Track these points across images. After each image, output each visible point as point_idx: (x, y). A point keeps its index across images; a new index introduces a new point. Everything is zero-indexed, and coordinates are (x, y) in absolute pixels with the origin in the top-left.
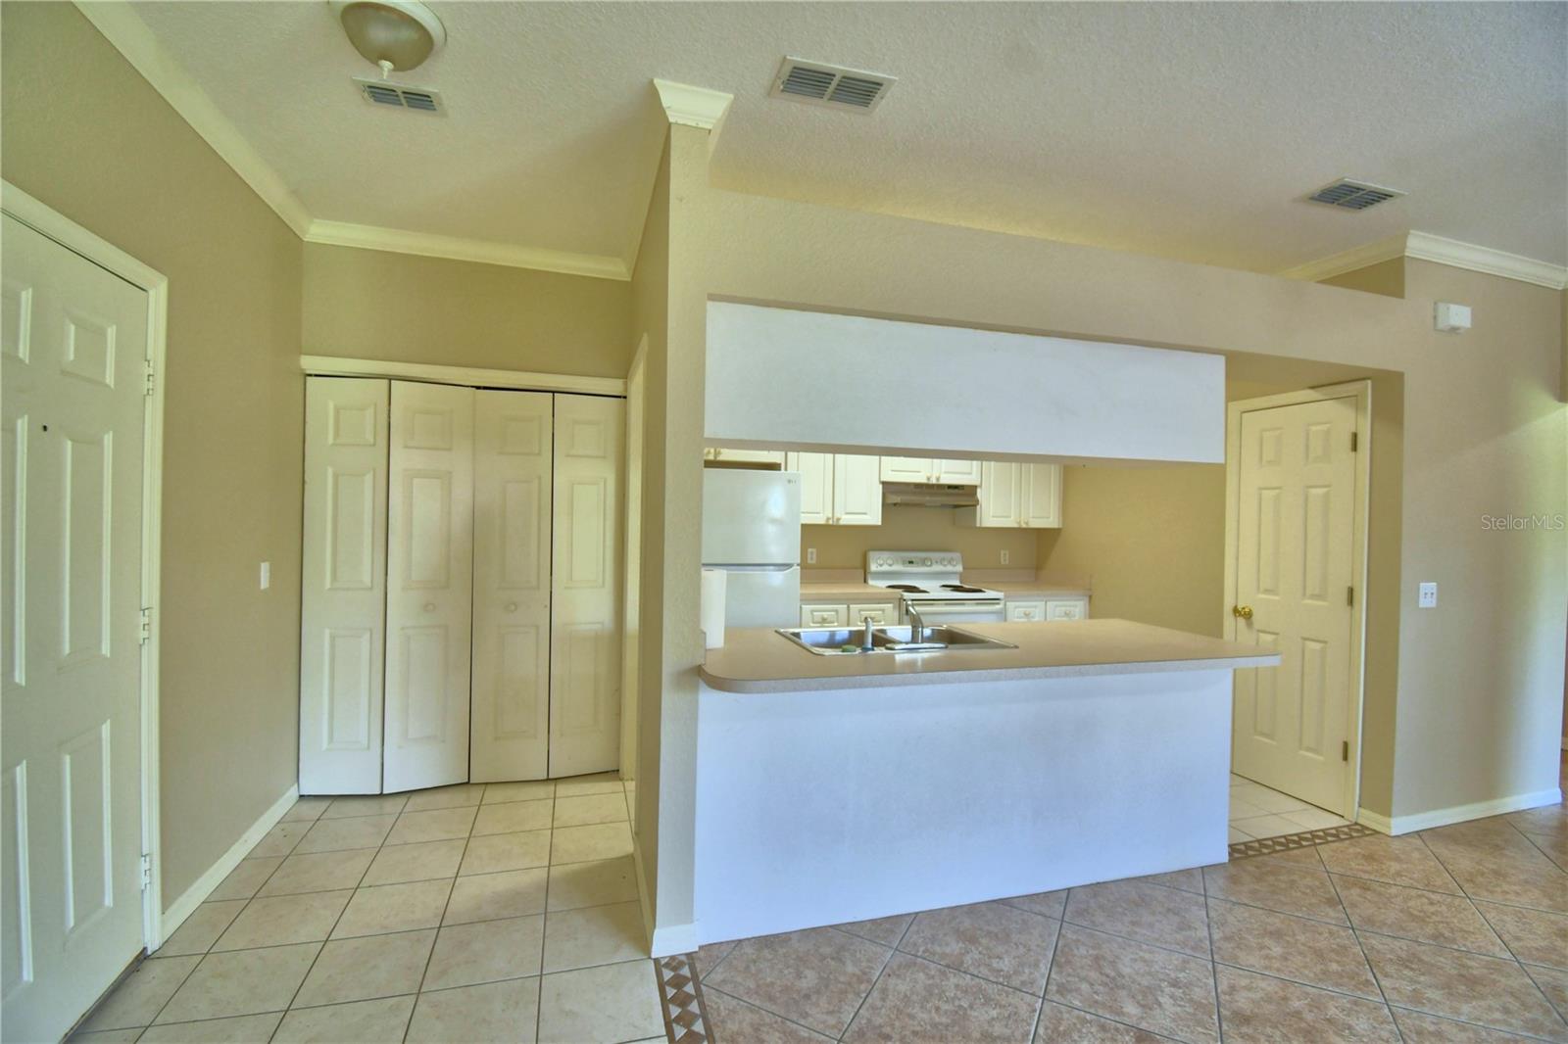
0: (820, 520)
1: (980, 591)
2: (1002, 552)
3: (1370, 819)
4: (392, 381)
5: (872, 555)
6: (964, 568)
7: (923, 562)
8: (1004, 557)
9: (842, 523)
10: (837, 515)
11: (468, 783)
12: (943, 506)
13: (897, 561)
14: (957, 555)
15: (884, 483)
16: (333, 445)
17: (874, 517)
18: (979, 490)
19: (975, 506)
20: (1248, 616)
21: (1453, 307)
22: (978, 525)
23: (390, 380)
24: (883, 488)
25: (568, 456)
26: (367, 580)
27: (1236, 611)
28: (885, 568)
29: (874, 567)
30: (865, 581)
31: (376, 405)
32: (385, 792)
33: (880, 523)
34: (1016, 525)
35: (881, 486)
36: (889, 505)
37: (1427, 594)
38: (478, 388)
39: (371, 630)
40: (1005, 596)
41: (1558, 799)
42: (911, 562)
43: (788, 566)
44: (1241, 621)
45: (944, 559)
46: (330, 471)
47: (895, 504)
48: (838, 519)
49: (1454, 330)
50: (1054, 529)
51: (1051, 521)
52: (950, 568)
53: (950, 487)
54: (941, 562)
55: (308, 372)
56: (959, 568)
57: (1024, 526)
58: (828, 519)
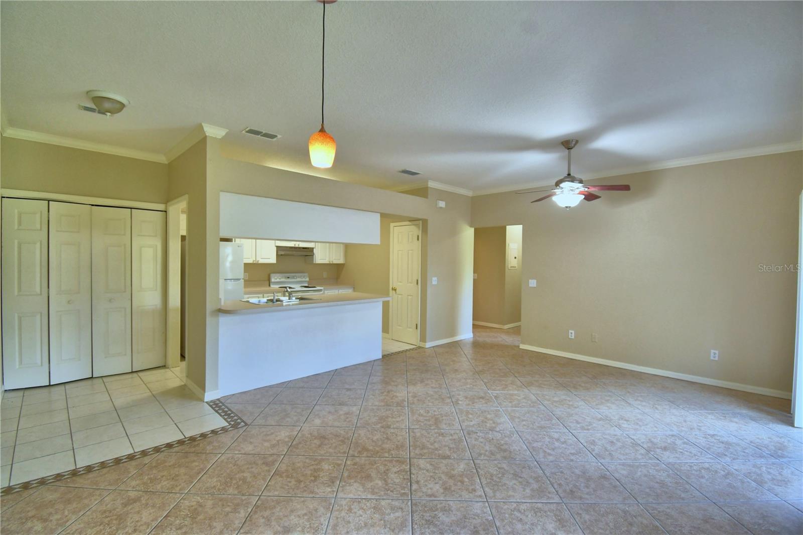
0: (250, 261)
1: (315, 287)
2: (324, 273)
3: (422, 344)
4: (50, 202)
5: (272, 275)
6: (309, 279)
7: (293, 277)
8: (325, 275)
9: (259, 262)
10: (257, 259)
11: (92, 377)
12: (301, 256)
13: (282, 277)
14: (306, 274)
15: (277, 247)
16: (18, 229)
17: (273, 260)
18: (314, 249)
19: (313, 255)
20: (395, 290)
21: (440, 202)
22: (314, 262)
23: (49, 201)
24: (277, 249)
25: (139, 235)
26: (38, 290)
27: (393, 289)
28: (278, 280)
29: (273, 280)
30: (269, 286)
31: (41, 212)
32: (51, 384)
33: (275, 262)
34: (328, 263)
35: (276, 248)
36: (279, 255)
37: (434, 281)
38: (93, 205)
39: (41, 313)
40: (324, 289)
41: (472, 336)
42: (288, 278)
43: (239, 279)
44: (394, 291)
45: (301, 276)
46: (16, 242)
47: (282, 255)
48: (258, 261)
49: (441, 208)
50: (343, 264)
51: (341, 261)
52: (304, 279)
53: (303, 248)
54: (300, 277)
55: (3, 196)
56: (307, 279)
57: (331, 263)
58: (254, 261)
